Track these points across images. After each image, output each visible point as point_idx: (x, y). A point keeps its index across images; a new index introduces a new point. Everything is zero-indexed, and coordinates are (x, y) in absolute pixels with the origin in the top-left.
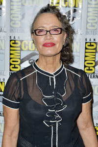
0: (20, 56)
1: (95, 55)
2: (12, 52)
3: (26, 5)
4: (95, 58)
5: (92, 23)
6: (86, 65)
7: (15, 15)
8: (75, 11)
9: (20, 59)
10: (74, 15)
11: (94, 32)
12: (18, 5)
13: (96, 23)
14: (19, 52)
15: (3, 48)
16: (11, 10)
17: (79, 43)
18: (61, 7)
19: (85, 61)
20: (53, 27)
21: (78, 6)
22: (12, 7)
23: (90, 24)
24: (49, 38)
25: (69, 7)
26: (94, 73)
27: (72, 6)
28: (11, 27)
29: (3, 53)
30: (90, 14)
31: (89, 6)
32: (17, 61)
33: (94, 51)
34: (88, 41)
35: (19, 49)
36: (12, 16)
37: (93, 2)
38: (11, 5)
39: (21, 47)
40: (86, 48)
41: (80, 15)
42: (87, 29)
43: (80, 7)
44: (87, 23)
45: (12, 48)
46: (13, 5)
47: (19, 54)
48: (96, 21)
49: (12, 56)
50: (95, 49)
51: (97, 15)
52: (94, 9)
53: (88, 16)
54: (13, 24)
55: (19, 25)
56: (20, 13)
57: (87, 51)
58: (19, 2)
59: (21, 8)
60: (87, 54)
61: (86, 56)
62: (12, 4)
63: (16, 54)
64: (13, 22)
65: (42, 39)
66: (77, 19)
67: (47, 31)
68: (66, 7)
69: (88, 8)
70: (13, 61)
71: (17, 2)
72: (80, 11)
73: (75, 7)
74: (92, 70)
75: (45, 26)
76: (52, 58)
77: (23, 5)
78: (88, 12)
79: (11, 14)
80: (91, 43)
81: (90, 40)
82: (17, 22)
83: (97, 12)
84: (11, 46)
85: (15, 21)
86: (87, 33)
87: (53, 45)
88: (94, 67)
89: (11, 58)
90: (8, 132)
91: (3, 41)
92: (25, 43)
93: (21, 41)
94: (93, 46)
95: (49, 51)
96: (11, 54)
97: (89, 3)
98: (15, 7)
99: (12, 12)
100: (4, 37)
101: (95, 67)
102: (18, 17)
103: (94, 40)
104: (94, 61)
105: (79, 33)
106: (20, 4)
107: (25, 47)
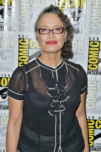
0: (28, 53)
1: (98, 53)
2: (21, 50)
3: (34, 5)
4: (98, 56)
5: (95, 23)
6: (90, 62)
7: (24, 15)
8: (79, 11)
9: (28, 56)
10: (79, 15)
11: (98, 32)
12: (26, 6)
13: (99, 23)
14: (27, 50)
15: (12, 47)
16: (20, 10)
17: (83, 42)
18: (66, 7)
19: (89, 58)
20: (55, 26)
21: (83, 7)
22: (21, 8)
23: (94, 24)
24: (51, 36)
25: (74, 8)
26: (97, 70)
27: (77, 6)
28: (20, 26)
29: (12, 51)
30: (94, 15)
31: (93, 7)
32: (26, 59)
33: (98, 49)
34: (92, 40)
35: (27, 47)
36: (21, 16)
37: (97, 4)
38: (20, 6)
39: (29, 45)
40: (90, 47)
41: (84, 16)
42: (91, 28)
43: (85, 7)
44: (91, 22)
45: (20, 46)
46: (22, 6)
47: (27, 52)
48: (99, 21)
49: (20, 54)
50: (99, 47)
51: (100, 15)
52: (97, 10)
53: (91, 17)
54: (22, 23)
55: (28, 25)
56: (28, 13)
57: (90, 49)
58: (28, 3)
59: (29, 9)
60: (91, 52)
61: (89, 54)
62: (21, 4)
63: (24, 52)
64: (22, 22)
65: (45, 38)
66: (82, 19)
67: (50, 30)
68: (72, 8)
69: (92, 8)
70: (21, 58)
71: (26, 3)
72: (84, 12)
73: (80, 8)
74: (95, 67)
75: (48, 25)
76: (54, 54)
77: (31, 6)
78: (92, 12)
79: (20, 14)
80: (94, 41)
81: (94, 39)
82: (25, 22)
83: (100, 13)
84: (20, 44)
85: (24, 21)
86: (91, 32)
87: (55, 42)
88: (97, 64)
89: (19, 56)
90: (13, 122)
91: (13, 39)
92: (33, 41)
93: (29, 40)
94: (96, 44)
95: (52, 48)
96: (19, 52)
97: (92, 5)
98: (24, 8)
99: (21, 12)
100: (13, 36)
101: (99, 64)
102: (26, 17)
103: (98, 39)
104: (98, 58)
105: (84, 33)
106: (28, 5)
107: (33, 45)
